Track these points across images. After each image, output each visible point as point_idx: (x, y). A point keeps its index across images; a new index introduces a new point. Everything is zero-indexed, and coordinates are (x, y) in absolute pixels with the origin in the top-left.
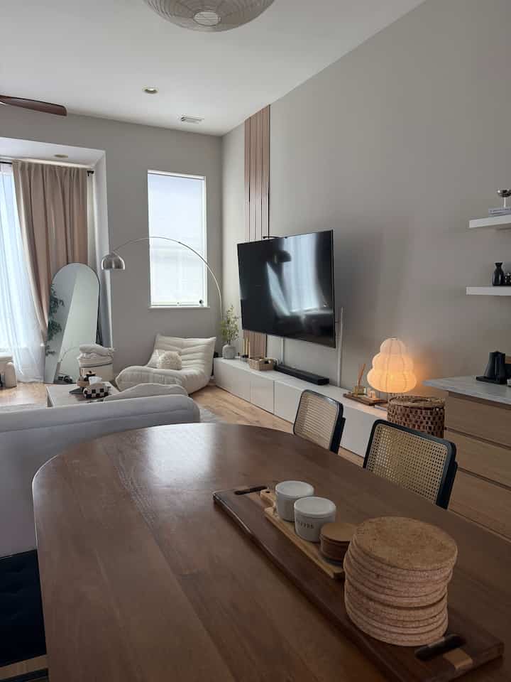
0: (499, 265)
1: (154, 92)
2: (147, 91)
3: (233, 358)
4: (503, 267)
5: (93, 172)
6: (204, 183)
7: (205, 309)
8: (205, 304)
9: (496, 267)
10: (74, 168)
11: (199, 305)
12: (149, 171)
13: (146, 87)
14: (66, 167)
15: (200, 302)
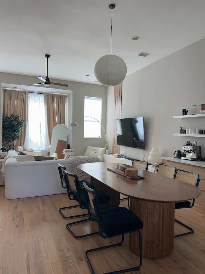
0: (181, 128)
1: (88, 75)
2: (87, 75)
3: (109, 154)
4: (182, 129)
5: (67, 96)
6: (101, 100)
7: (100, 139)
8: (100, 137)
9: (181, 129)
10: (62, 95)
11: (99, 137)
12: (85, 97)
13: (86, 74)
14: (59, 95)
15: (99, 136)
